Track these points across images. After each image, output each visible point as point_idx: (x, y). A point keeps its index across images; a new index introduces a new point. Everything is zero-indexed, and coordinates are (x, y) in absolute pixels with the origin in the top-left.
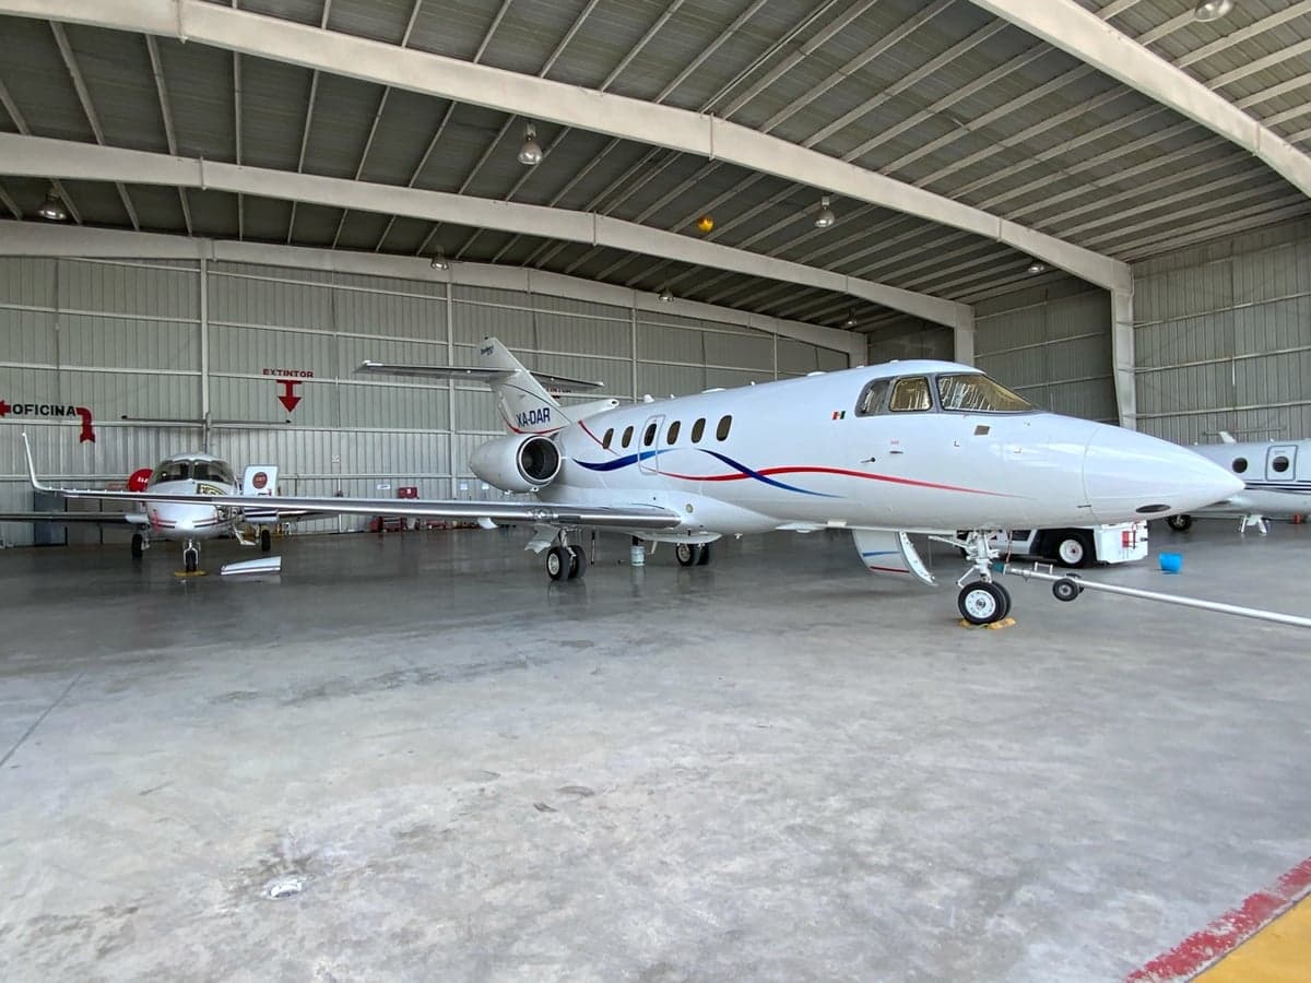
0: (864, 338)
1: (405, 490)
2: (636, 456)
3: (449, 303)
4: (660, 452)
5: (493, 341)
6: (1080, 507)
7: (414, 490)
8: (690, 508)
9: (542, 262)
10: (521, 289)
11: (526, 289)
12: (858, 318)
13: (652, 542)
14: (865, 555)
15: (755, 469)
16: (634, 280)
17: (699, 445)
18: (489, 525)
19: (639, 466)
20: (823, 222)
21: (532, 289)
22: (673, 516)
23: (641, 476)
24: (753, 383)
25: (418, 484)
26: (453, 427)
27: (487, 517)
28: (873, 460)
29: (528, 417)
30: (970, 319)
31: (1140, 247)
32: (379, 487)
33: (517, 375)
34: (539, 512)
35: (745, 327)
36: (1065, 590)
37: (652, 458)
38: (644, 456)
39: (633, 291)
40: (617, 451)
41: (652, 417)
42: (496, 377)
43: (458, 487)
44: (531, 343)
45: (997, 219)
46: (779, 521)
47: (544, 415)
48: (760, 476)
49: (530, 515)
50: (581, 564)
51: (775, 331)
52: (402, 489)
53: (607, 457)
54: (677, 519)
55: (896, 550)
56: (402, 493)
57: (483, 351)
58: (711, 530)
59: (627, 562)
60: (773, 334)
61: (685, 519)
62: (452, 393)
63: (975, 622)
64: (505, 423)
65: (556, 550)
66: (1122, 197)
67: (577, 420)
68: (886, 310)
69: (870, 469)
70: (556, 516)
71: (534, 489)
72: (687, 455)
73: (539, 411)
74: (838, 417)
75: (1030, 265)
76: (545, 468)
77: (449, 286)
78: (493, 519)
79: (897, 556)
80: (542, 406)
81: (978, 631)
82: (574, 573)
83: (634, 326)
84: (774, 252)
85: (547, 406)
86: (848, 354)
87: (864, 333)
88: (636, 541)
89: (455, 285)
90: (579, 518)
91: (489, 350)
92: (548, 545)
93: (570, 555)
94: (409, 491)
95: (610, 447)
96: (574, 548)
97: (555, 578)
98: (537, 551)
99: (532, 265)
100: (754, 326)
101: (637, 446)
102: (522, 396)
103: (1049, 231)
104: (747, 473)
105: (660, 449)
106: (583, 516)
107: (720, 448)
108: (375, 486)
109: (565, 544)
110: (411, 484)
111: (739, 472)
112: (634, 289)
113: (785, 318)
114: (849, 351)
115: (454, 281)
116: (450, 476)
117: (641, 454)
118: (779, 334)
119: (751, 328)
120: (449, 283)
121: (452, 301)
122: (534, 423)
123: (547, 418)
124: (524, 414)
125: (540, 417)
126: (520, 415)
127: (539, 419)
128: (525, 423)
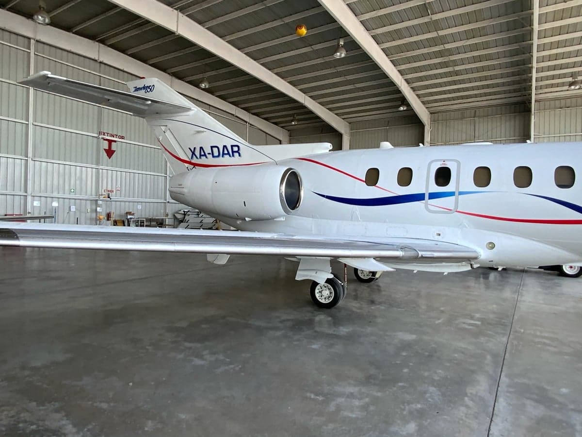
0: (288, 134)
2: (422, 194)
3: (32, 55)
4: (461, 193)
5: (155, 81)
8: (492, 246)
10: (93, 58)
11: (97, 59)
16: (174, 70)
19: (426, 203)
20: (338, 54)
21: (101, 59)
26: (30, 154)
29: (208, 152)
30: (349, 131)
35: (233, 115)
37: (452, 198)
38: (433, 196)
39: (170, 77)
47: (231, 151)
54: (479, 255)
60: (246, 122)
61: (486, 254)
62: (31, 127)
77: (32, 41)
80: (231, 143)
86: (280, 141)
87: (289, 131)
89: (37, 41)
91: (148, 88)
92: (330, 276)
95: (379, 185)
97: (326, 307)
98: (321, 282)
99: (102, 42)
101: (423, 185)
102: (201, 132)
105: (461, 190)
112: (172, 75)
113: (254, 114)
114: (281, 139)
115: (38, 38)
116: (26, 194)
117: (430, 194)
118: (250, 123)
119: (236, 116)
120: (33, 39)
121: (35, 54)
122: (219, 156)
123: (236, 155)
124: (201, 148)
125: (226, 152)
126: (195, 148)
127: (224, 154)
128: (201, 155)
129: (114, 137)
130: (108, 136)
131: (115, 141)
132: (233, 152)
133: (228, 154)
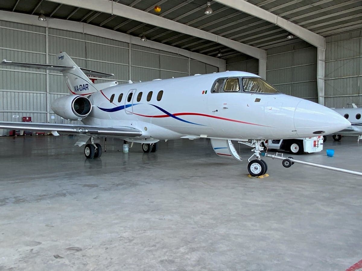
0: (224, 61)
1: (25, 118)
2: (124, 106)
3: (47, 36)
4: (134, 105)
5: (64, 54)
6: (292, 131)
7: (30, 118)
8: (146, 129)
9: (89, 21)
10: (80, 32)
11: (82, 32)
12: (222, 53)
13: (131, 142)
14: (215, 149)
15: (172, 113)
16: (131, 31)
17: (150, 102)
18: (56, 134)
19: (125, 110)
20: (208, 12)
21: (85, 32)
22: (139, 132)
23: (126, 115)
24: (173, 77)
25: (32, 116)
26: (48, 91)
27: (55, 131)
28: (217, 111)
29: (79, 88)
30: (265, 55)
31: (329, 31)
32: (13, 116)
33: (74, 69)
34: (80, 129)
35: (177, 54)
36: (287, 163)
37: (131, 107)
38: (127, 106)
40: (116, 104)
41: (131, 90)
42: (65, 69)
43: (50, 117)
44: (84, 55)
45: (276, 16)
46: (182, 135)
47: (85, 87)
48: (174, 116)
49: (75, 130)
50: (100, 152)
51: (189, 57)
52: (24, 118)
53: (112, 106)
54: (141, 133)
55: (227, 147)
56: (24, 119)
57: (60, 58)
58: (155, 138)
59: (122, 151)
60: (189, 58)
61: (144, 133)
62: (48, 76)
63: (253, 175)
64: (69, 90)
65: (89, 146)
66: (323, 10)
67: (99, 90)
68: (232, 50)
69: (216, 114)
70: (87, 131)
71: (80, 119)
72: (144, 106)
73: (84, 85)
74: (204, 93)
75: (287, 36)
76: (85, 110)
77: (47, 28)
78: (58, 132)
79: (227, 149)
80: (85, 83)
81: (254, 179)
82: (97, 155)
83: (130, 50)
84: (189, 23)
85: (88, 83)
86: (218, 68)
87: (225, 59)
88: (125, 142)
89: (50, 28)
90: (97, 132)
91: (62, 57)
92: (85, 143)
93: (95, 148)
94: (27, 119)
95: (113, 102)
96: (97, 145)
97: (88, 157)
98: (80, 146)
99: (85, 21)
100: (180, 54)
101: (124, 102)
102: (77, 78)
103: (296, 22)
104: (169, 115)
105: (133, 103)
106: (99, 131)
107: (158, 104)
108: (11, 116)
109: (93, 143)
110: (28, 115)
111: (166, 114)
112: (130, 35)
113: (193, 51)
114: (218, 66)
115: (49, 26)
116: (47, 112)
117: (126, 105)
118: (191, 58)
119: (179, 55)
120: (47, 27)
121: (48, 35)
122: (82, 90)
123: (87, 88)
124: (77, 86)
125: (84, 88)
126: (75, 86)
127: (83, 89)
128: (77, 90)
129: (95, 77)
130: (92, 76)
131: (96, 80)
132: (86, 87)
133: (85, 89)
